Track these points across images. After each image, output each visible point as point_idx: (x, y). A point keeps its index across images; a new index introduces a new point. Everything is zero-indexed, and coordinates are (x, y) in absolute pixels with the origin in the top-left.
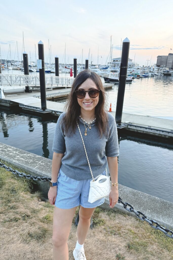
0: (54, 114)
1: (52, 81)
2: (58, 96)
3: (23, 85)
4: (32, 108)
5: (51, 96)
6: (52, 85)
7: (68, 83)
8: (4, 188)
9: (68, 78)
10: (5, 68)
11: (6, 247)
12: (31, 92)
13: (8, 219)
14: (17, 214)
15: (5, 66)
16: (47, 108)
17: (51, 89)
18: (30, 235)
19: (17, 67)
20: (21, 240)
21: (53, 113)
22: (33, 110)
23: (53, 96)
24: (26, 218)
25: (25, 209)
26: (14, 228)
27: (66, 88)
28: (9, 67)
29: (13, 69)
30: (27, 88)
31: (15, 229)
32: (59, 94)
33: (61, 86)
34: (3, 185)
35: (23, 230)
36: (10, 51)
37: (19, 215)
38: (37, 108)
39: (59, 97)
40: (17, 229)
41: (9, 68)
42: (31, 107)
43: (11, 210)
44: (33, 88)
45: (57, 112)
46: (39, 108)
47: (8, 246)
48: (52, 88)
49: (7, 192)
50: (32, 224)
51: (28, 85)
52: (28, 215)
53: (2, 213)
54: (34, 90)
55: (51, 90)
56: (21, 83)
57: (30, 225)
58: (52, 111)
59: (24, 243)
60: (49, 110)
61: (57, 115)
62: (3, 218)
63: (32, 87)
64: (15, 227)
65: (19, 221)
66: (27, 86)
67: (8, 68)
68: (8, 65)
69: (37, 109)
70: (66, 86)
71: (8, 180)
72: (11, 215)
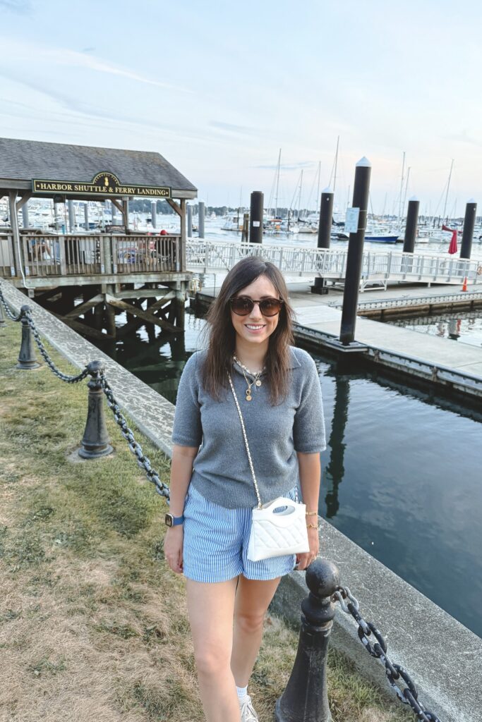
0: (373, 357)
1: (389, 265)
2: (400, 308)
3: (308, 274)
4: (318, 336)
5: (379, 305)
6: (386, 276)
7: (439, 272)
8: (140, 536)
9: (440, 259)
10: (282, 229)
11: (69, 699)
12: (327, 293)
13: (110, 624)
14: (136, 619)
15: (283, 224)
16: (355, 339)
17: (383, 286)
18: (138, 691)
19: (310, 227)
20: (110, 695)
21: (371, 353)
22: (320, 340)
23: (384, 306)
24: (153, 638)
25: (162, 611)
26: (111, 654)
27: (429, 285)
28: (291, 227)
29: (300, 233)
30: (319, 281)
31: (112, 658)
32: (402, 301)
33: (414, 280)
34: (141, 528)
35: (128, 670)
36: (300, 187)
37: (142, 622)
38: (329, 336)
39: (402, 310)
40: (116, 660)
41: (291, 229)
42: (315, 331)
43: (127, 603)
44: (334, 283)
45: (383, 352)
46: (334, 337)
47: (73, 698)
48: (386, 285)
49: (142, 550)
50: (159, 662)
51: (320, 275)
52: (161, 631)
53: (106, 602)
54: (336, 287)
55: (383, 290)
56: (303, 269)
57: (152, 663)
58: (369, 348)
59: (114, 709)
60: (360, 345)
61: (380, 362)
62: (101, 616)
63: (331, 279)
64: (115, 654)
65: (132, 638)
66: (318, 276)
67: (288, 230)
68: (289, 223)
69: (328, 340)
70: (430, 281)
71: (160, 519)
72: (122, 616)
